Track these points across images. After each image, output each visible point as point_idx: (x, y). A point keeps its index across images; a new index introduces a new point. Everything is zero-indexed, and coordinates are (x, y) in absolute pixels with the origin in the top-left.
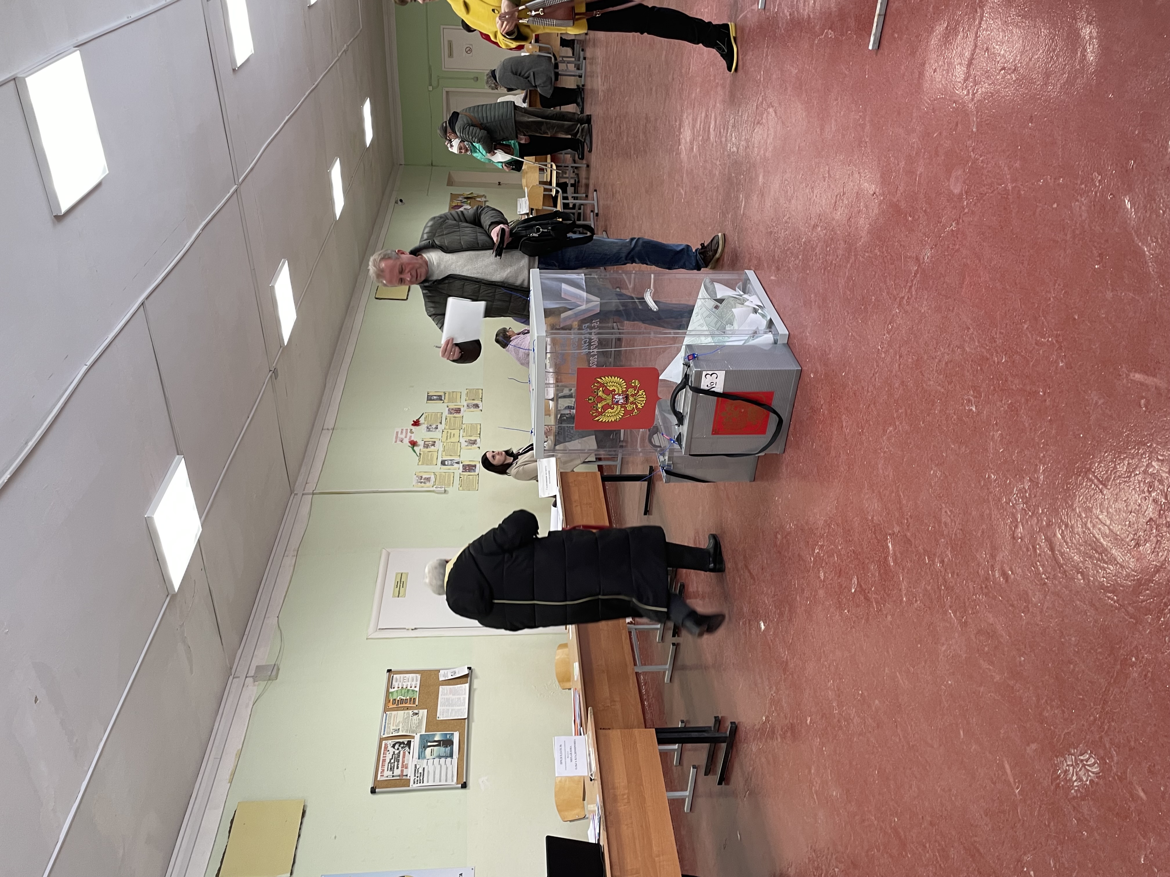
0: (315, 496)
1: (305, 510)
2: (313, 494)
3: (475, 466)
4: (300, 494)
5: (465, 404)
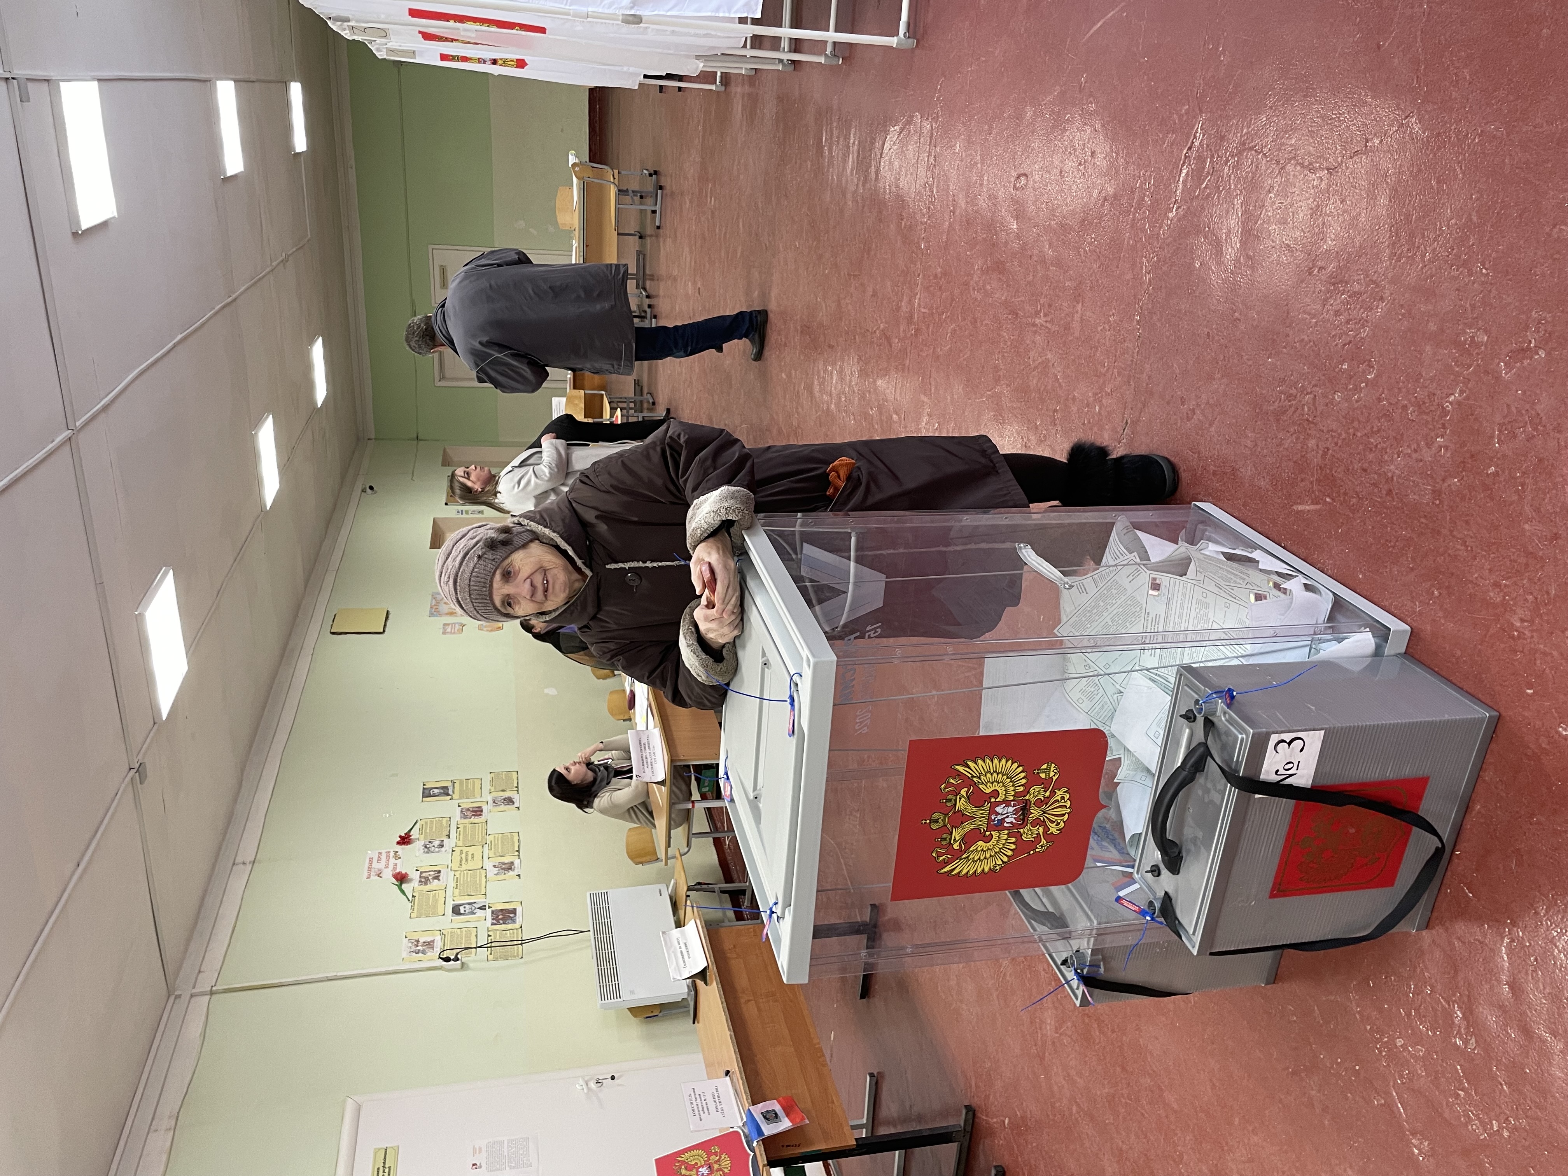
0: (214, 996)
1: (194, 1028)
2: (212, 993)
3: (514, 911)
4: (186, 997)
5: (490, 799)
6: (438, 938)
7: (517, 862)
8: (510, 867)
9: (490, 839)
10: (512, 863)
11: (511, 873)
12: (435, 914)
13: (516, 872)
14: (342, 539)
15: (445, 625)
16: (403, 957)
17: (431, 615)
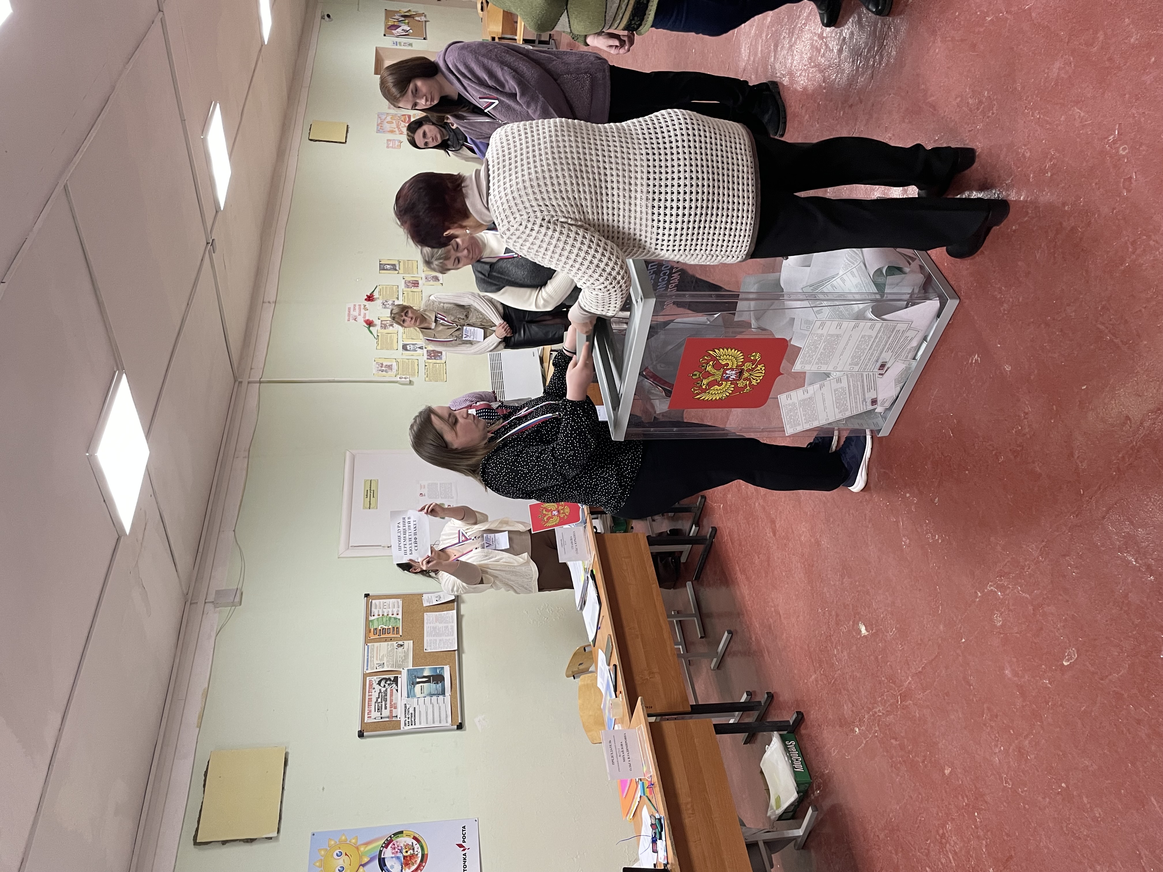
0: (262, 385)
2: (260, 383)
3: (440, 352)
4: (245, 384)
5: (423, 276)
6: (394, 364)
12: (392, 348)
14: (310, 60)
15: (388, 140)
16: (373, 373)
17: (378, 131)
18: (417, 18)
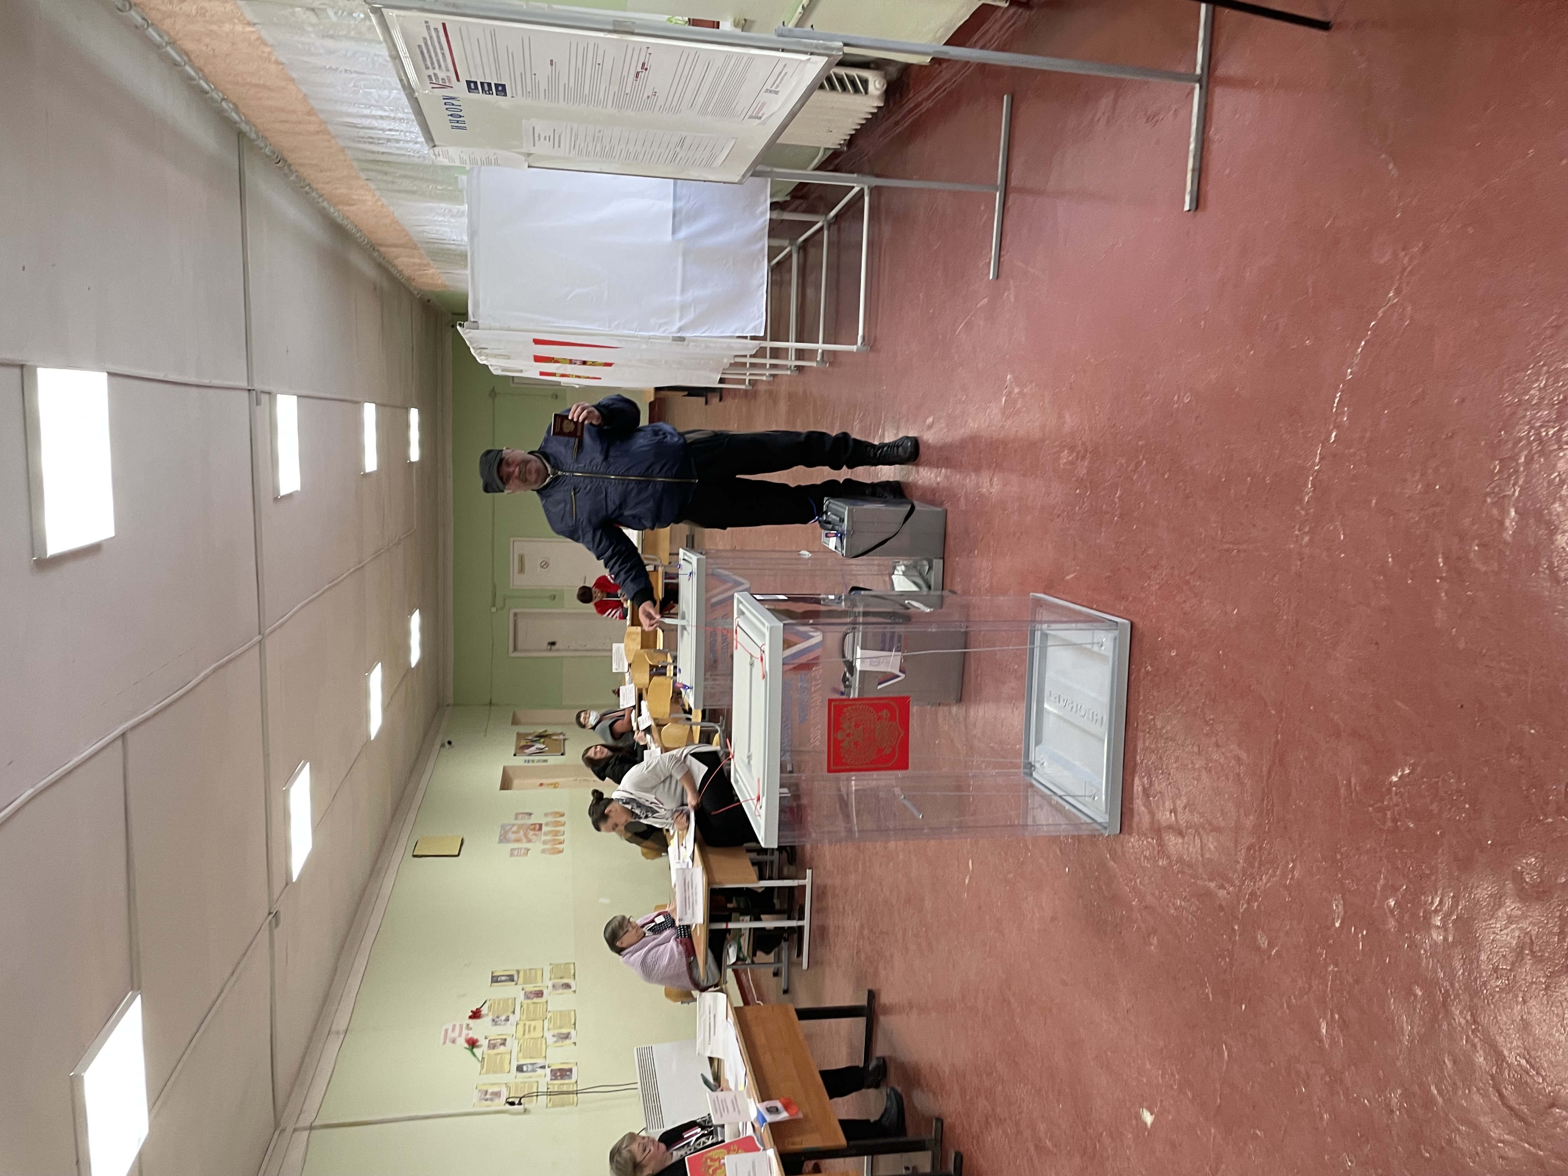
0: (313, 1132)
2: (311, 1128)
3: (570, 1070)
4: (290, 1130)
5: (550, 984)
6: (504, 1088)
7: (573, 1033)
8: (567, 1036)
9: (549, 1015)
10: (569, 1034)
11: (567, 1041)
12: (502, 1071)
13: (572, 1040)
14: (423, 785)
15: (512, 850)
16: (473, 1103)
17: (500, 841)
18: (554, 737)
